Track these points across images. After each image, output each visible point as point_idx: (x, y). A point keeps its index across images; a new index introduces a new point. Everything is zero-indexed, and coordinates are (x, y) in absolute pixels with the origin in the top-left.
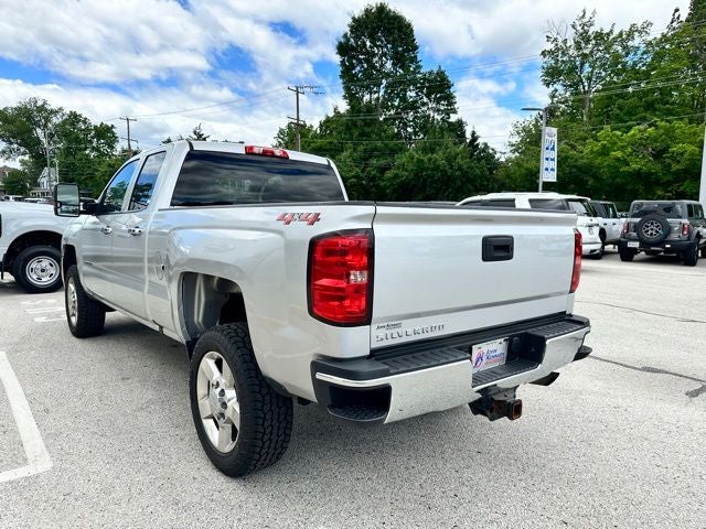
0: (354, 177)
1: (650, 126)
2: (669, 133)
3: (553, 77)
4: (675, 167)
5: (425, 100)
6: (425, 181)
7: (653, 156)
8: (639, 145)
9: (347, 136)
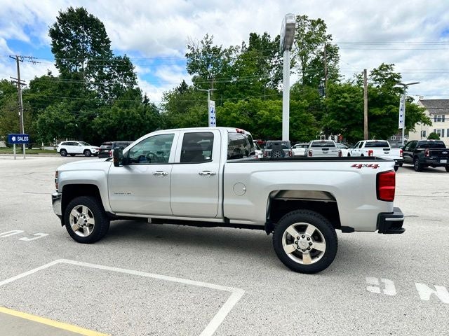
0: (71, 122)
1: (246, 100)
2: (255, 105)
3: (193, 69)
4: (260, 122)
5: (116, 74)
6: (126, 126)
7: (249, 116)
8: (242, 110)
9: (61, 94)
